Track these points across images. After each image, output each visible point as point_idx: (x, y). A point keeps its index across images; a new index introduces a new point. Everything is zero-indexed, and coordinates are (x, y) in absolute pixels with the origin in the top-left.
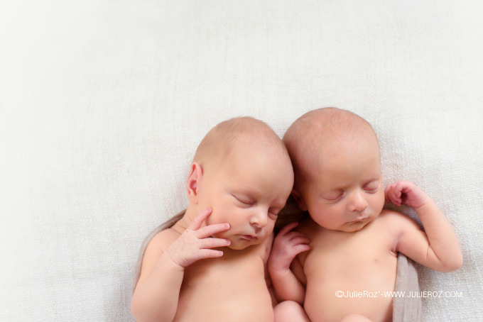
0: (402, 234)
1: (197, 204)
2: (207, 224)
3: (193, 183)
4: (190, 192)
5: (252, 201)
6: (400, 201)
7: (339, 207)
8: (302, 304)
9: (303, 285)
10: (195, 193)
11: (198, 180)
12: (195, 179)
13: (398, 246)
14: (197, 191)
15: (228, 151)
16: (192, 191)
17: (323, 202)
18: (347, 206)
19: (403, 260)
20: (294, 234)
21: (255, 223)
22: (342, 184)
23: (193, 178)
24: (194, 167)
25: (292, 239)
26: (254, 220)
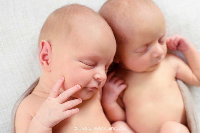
0: (178, 67)
1: (51, 71)
2: (65, 89)
3: (44, 56)
4: (43, 64)
5: (94, 63)
6: (175, 48)
7: (146, 57)
8: (125, 121)
9: (124, 108)
10: (48, 64)
11: (48, 53)
12: (46, 53)
13: (177, 74)
14: (49, 62)
15: (69, 29)
16: (45, 62)
17: (135, 55)
18: (151, 55)
19: (180, 82)
20: (115, 79)
21: (97, 79)
22: (148, 41)
23: (44, 52)
24: (43, 44)
25: (115, 82)
26: (97, 76)
